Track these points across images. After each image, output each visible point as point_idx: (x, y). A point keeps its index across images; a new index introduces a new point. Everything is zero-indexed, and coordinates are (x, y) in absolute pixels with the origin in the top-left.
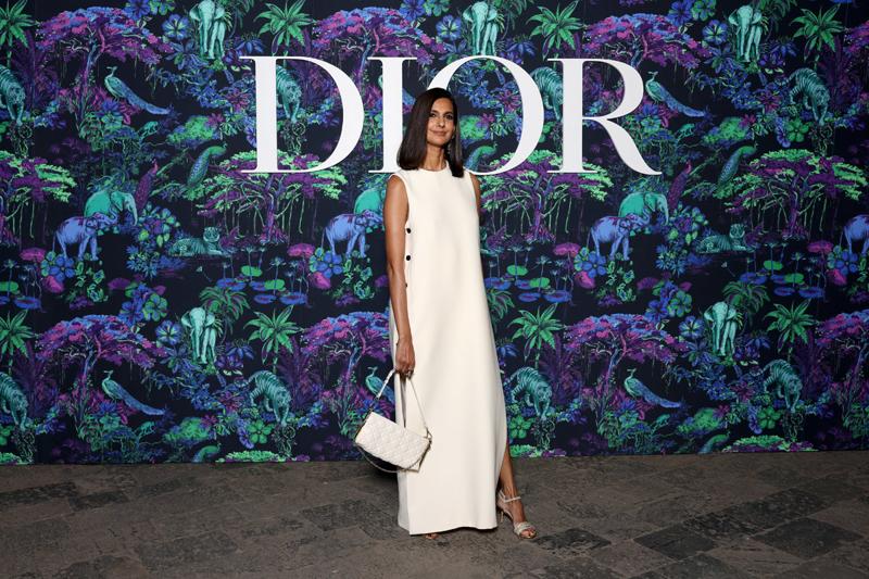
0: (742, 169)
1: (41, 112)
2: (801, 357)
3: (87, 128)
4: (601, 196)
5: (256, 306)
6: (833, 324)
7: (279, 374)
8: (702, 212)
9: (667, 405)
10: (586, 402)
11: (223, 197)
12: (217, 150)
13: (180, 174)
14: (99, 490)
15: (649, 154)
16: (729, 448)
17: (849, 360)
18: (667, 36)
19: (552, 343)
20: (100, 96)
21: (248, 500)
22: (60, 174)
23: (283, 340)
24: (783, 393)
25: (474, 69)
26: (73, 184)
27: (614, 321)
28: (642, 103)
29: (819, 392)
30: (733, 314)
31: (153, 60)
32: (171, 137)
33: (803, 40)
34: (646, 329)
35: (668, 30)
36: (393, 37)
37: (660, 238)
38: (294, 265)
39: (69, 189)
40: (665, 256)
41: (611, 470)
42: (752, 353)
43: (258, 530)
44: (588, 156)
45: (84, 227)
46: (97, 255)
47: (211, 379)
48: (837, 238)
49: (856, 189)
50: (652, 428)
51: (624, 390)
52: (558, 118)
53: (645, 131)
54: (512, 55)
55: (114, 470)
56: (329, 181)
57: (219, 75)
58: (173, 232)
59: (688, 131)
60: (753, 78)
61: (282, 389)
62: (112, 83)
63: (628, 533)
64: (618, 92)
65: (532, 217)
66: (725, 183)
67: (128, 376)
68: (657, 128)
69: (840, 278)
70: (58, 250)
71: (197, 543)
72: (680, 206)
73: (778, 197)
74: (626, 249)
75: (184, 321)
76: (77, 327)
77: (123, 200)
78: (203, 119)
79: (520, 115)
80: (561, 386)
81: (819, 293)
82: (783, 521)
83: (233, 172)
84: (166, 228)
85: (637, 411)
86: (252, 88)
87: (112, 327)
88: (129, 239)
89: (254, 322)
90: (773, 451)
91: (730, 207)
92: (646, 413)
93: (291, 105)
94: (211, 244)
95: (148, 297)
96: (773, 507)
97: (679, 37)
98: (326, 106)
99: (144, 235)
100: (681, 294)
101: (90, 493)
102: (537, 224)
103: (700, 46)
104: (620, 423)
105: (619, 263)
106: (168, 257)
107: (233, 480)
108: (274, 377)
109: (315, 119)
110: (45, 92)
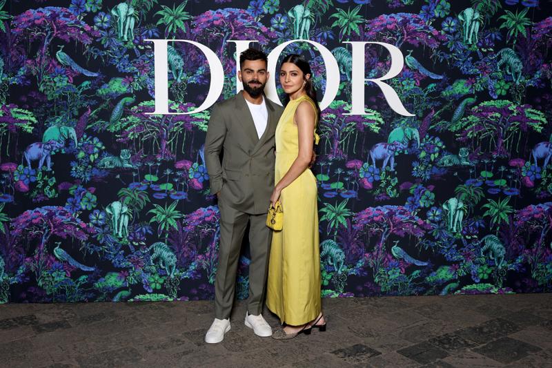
0: (467, 112)
1: (15, 74)
2: (504, 233)
3: (45, 85)
4: (376, 129)
5: (154, 201)
6: (525, 212)
7: (169, 244)
8: (441, 140)
9: (419, 264)
10: (367, 262)
11: (133, 130)
12: (129, 100)
13: (105, 115)
14: (51, 320)
15: (407, 103)
16: (459, 291)
17: (536, 235)
18: (419, 27)
19: (345, 224)
20: (53, 64)
21: (149, 326)
22: (27, 114)
23: (172, 222)
24: (493, 256)
25: (295, 48)
26: (36, 121)
27: (385, 210)
28: (403, 70)
29: (517, 255)
30: (461, 205)
31: (88, 41)
32: (100, 91)
33: (506, 30)
34: (405, 215)
35: (419, 24)
36: (243, 27)
37: (414, 157)
38: (179, 174)
39: (33, 124)
40: (417, 168)
41: (383, 306)
42: (473, 231)
43: (155, 346)
44: (368, 104)
45: (42, 149)
46: (51, 168)
47: (125, 247)
48: (527, 157)
49: (540, 125)
50: (409, 279)
51: (391, 254)
52: (349, 80)
53: (405, 88)
54: (319, 39)
55: (61, 307)
56: (202, 120)
57: (130, 51)
58: (101, 152)
59: (432, 89)
60: (474, 54)
61: (171, 254)
62: (61, 56)
63: (392, 347)
64: (388, 63)
65: (332, 143)
66: (456, 122)
67: (71, 245)
68: (412, 86)
69: (530, 183)
70: (25, 164)
71: (116, 354)
72: (427, 136)
73: (490, 130)
74: (392, 164)
75: (108, 210)
76: (38, 214)
77: (68, 131)
78: (120, 80)
79: (325, 78)
80: (351, 252)
81: (516, 192)
82: (492, 339)
83: (140, 114)
84: (96, 150)
85: (400, 268)
86: (152, 60)
87: (61, 214)
88: (72, 157)
89: (153, 211)
90: (487, 294)
91: (459, 137)
92: (405, 269)
93: (177, 71)
94: (125, 160)
95: (84, 194)
96: (485, 330)
97: (426, 28)
98: (200, 72)
99: (81, 155)
100: (428, 193)
101: (46, 322)
102: (335, 147)
103: (440, 34)
104: (389, 276)
105: (388, 173)
106: (97, 169)
107: (139, 313)
108: (166, 246)
109: (193, 80)
110: (17, 61)
